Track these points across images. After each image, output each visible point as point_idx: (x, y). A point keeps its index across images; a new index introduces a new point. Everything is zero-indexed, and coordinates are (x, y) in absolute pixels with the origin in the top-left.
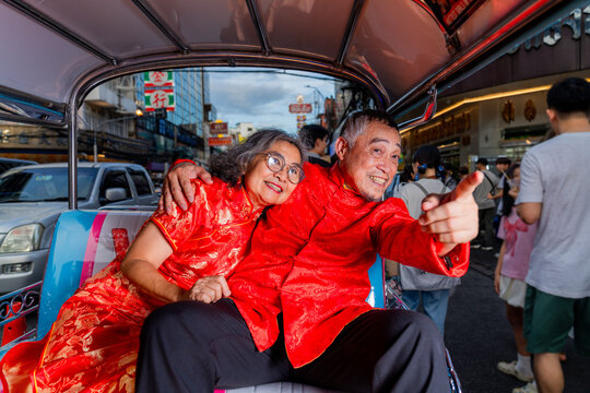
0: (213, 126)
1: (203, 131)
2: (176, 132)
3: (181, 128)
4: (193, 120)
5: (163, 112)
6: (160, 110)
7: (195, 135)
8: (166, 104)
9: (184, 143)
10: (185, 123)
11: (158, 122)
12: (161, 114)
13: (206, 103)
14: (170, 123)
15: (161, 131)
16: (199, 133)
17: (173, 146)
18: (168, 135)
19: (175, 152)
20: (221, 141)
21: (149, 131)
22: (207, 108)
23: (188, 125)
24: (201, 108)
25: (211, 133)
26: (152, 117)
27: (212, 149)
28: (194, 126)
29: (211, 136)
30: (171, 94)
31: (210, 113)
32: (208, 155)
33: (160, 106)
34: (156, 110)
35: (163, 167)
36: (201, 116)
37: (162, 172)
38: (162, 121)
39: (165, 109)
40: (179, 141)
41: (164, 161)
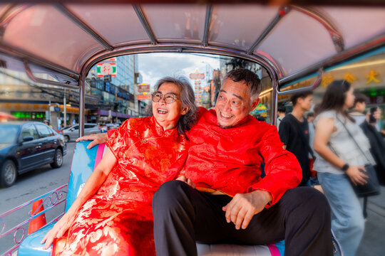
0: (140, 87)
1: (133, 90)
2: (117, 91)
3: (120, 88)
4: (127, 83)
5: (109, 77)
6: (107, 76)
7: (128, 92)
8: (111, 72)
9: (122, 97)
10: (122, 84)
11: (105, 84)
12: (108, 79)
13: (136, 72)
14: (112, 85)
15: (107, 90)
16: (131, 91)
17: (114, 100)
18: (111, 93)
19: (116, 104)
20: (145, 97)
21: (99, 89)
22: (137, 75)
23: (125, 86)
24: (133, 75)
25: (140, 92)
26: (102, 80)
27: (139, 102)
28: (128, 87)
29: (138, 93)
30: (114, 66)
31: (138, 78)
32: (137, 106)
33: (107, 74)
34: (105, 76)
35: (108, 113)
36: (133, 81)
37: (107, 116)
38: (107, 84)
39: (111, 76)
40: (118, 96)
41: (109, 109)
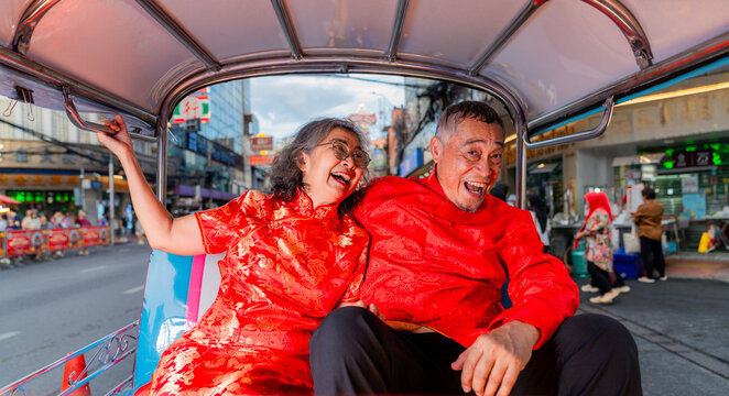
0: (255, 141)
1: (242, 147)
2: (210, 149)
3: (216, 144)
4: (230, 134)
5: (195, 124)
6: (193, 121)
7: (232, 151)
8: (199, 114)
9: (220, 161)
10: (220, 137)
11: (188, 136)
12: (194, 125)
13: (247, 113)
14: (202, 137)
15: (191, 146)
16: (237, 149)
17: (206, 166)
18: (200, 152)
19: (208, 173)
20: (263, 160)
21: (177, 146)
22: (248, 119)
23: (225, 140)
24: (241, 119)
25: (254, 150)
26: (182, 129)
27: (253, 169)
28: (232, 141)
29: (251, 153)
30: (206, 101)
31: (251, 125)
32: (248, 177)
33: (191, 117)
34: (188, 122)
35: (194, 191)
36: (240, 129)
37: (192, 197)
38: (193, 135)
39: (199, 120)
40: (213, 159)
41: (196, 184)
